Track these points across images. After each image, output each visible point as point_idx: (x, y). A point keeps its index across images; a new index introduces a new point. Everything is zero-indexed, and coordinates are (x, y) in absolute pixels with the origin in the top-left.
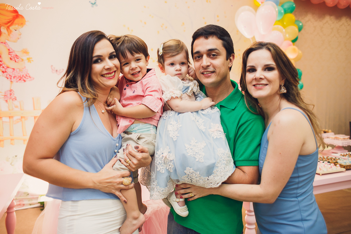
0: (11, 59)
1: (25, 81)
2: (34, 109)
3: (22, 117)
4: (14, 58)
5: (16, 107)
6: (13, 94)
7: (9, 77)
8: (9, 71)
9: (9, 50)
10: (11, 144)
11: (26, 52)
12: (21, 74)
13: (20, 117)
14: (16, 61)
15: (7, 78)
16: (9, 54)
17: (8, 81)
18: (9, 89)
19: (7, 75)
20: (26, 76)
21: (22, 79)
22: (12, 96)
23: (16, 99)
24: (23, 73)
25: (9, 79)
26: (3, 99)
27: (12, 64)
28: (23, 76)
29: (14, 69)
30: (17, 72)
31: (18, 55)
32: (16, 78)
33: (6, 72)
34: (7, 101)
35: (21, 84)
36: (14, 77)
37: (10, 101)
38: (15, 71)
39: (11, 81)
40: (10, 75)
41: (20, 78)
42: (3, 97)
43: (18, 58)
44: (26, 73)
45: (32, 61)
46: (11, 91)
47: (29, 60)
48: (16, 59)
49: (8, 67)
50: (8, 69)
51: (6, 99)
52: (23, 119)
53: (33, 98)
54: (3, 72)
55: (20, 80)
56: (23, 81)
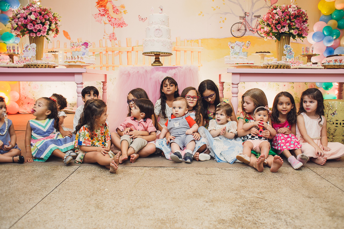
0: (114, 12)
1: (122, 27)
2: (127, 46)
3: (119, 52)
4: (116, 11)
5: (116, 45)
6: (114, 36)
7: (113, 25)
8: (113, 20)
9: (113, 6)
10: (113, 70)
11: (123, 7)
12: (120, 22)
13: (118, 52)
14: (117, 14)
15: (112, 25)
16: (113, 9)
17: (112, 27)
18: (112, 32)
19: (111, 23)
20: (123, 23)
21: (120, 25)
22: (114, 37)
23: (116, 39)
24: (121, 21)
25: (113, 26)
26: (109, 39)
27: (114, 15)
28: (121, 23)
29: (115, 19)
30: (117, 20)
31: (118, 9)
32: (116, 25)
33: (111, 20)
34: (111, 40)
35: (120, 29)
36: (116, 24)
37: (113, 40)
38: (116, 20)
39: (114, 27)
40: (113, 23)
41: (119, 25)
42: (109, 37)
43: (118, 11)
44: (123, 21)
45: (127, 13)
46: (113, 33)
47: (125, 12)
48: (117, 12)
49: (112, 18)
50: (112, 19)
51: (110, 39)
52: (120, 53)
53: (127, 39)
54: (109, 21)
55: (119, 26)
56: (121, 27)
